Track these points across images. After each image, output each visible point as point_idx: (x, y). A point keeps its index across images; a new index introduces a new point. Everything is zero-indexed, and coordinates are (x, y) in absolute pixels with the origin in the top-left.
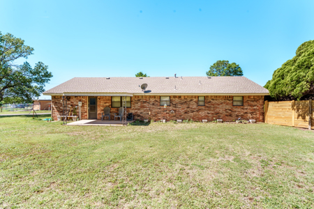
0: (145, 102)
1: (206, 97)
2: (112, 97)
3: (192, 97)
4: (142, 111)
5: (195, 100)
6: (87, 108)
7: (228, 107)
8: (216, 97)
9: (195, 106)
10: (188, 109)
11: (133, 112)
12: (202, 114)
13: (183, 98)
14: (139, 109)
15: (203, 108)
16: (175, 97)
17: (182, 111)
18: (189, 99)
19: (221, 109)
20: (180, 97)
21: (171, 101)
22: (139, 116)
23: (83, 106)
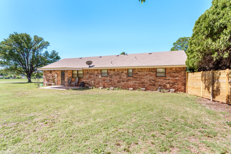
0: (91, 74)
1: (133, 70)
2: (72, 71)
3: (123, 69)
4: (90, 80)
5: (125, 72)
6: (60, 78)
7: (152, 78)
8: (142, 70)
9: (125, 77)
10: (120, 80)
11: (84, 81)
12: (131, 83)
13: (116, 70)
14: (88, 79)
15: (131, 78)
16: (111, 70)
17: (116, 81)
18: (121, 72)
19: (146, 79)
20: (114, 70)
21: (108, 73)
22: (88, 84)
23: (58, 77)
